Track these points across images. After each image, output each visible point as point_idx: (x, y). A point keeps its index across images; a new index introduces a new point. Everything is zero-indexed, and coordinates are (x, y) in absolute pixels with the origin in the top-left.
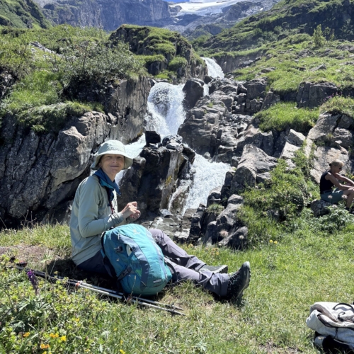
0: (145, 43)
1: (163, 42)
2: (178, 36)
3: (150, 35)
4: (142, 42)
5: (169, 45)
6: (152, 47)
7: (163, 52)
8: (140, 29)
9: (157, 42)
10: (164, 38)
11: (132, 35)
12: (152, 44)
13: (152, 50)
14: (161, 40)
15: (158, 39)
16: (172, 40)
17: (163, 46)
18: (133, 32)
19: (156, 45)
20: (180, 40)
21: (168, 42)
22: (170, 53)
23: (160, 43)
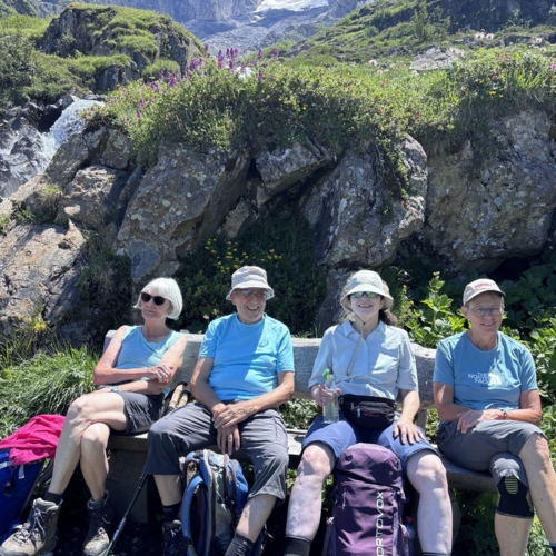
0: (104, 36)
1: (136, 33)
2: (167, 23)
3: (114, 21)
4: (100, 33)
5: (146, 38)
6: (112, 42)
7: (130, 49)
8: (99, 11)
9: (122, 33)
10: (138, 26)
11: (87, 22)
12: (114, 36)
13: (113, 47)
14: (133, 29)
15: (126, 26)
16: (153, 29)
17: (132, 40)
18: (88, 16)
19: (120, 37)
20: (169, 30)
21: (146, 32)
22: (142, 51)
23: (130, 34)
